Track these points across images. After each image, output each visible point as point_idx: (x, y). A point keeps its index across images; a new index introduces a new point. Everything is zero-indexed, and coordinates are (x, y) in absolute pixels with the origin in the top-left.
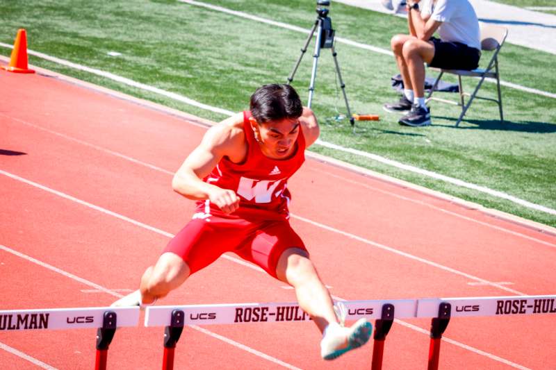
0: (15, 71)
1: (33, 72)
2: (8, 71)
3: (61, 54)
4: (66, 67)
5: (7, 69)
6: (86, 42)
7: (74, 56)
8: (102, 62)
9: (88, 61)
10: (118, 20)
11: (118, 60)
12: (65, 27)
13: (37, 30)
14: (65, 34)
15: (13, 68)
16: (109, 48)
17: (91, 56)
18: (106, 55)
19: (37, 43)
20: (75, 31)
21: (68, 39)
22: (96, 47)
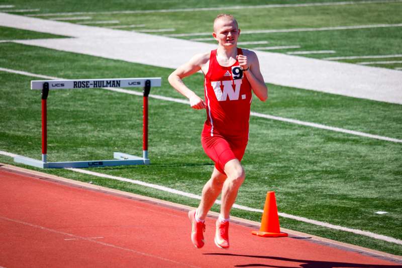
0: (266, 236)
1: (286, 235)
2: (259, 236)
3: (322, 216)
4: (323, 229)
5: (257, 234)
6: (355, 203)
7: (336, 217)
8: (365, 221)
9: (350, 222)
10: (396, 179)
11: (383, 219)
12: (336, 189)
13: (304, 195)
14: (332, 197)
15: (264, 233)
16: (378, 207)
17: (355, 217)
18: (372, 214)
19: (301, 207)
20: (345, 193)
21: (334, 202)
22: (364, 207)
